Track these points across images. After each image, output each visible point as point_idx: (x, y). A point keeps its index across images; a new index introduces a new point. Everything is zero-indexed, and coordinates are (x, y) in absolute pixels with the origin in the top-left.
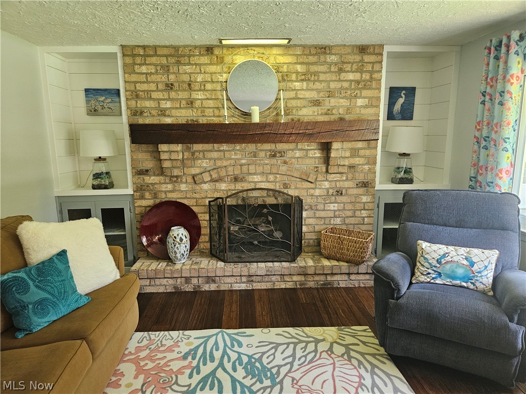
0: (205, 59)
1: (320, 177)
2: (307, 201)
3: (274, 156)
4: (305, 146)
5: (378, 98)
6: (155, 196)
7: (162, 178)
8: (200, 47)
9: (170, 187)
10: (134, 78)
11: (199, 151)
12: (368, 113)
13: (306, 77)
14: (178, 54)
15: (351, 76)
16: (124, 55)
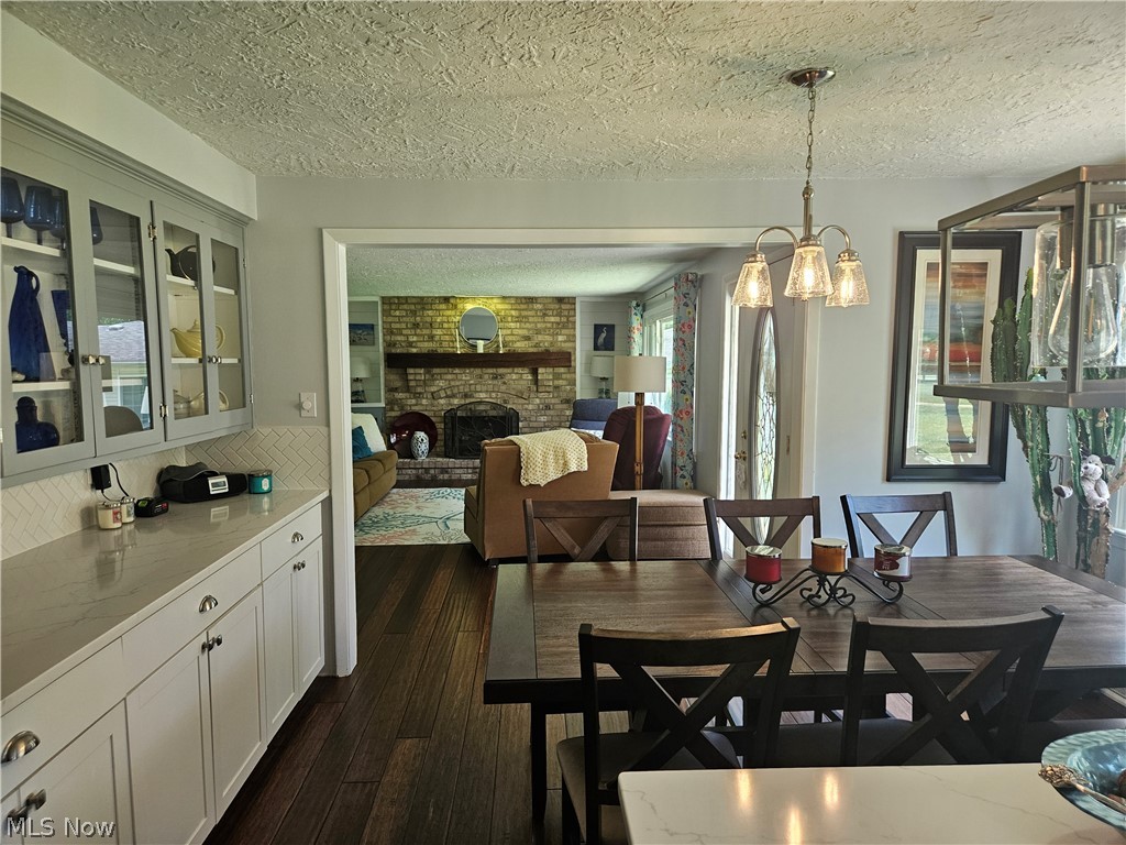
0: (443, 306)
1: (532, 395)
2: (522, 414)
3: (496, 378)
4: (520, 370)
5: (574, 336)
6: (402, 408)
7: (408, 395)
8: (440, 297)
9: (414, 401)
10: (390, 319)
11: (437, 374)
12: (566, 346)
13: (519, 319)
14: (423, 303)
15: (552, 319)
16: (383, 303)
